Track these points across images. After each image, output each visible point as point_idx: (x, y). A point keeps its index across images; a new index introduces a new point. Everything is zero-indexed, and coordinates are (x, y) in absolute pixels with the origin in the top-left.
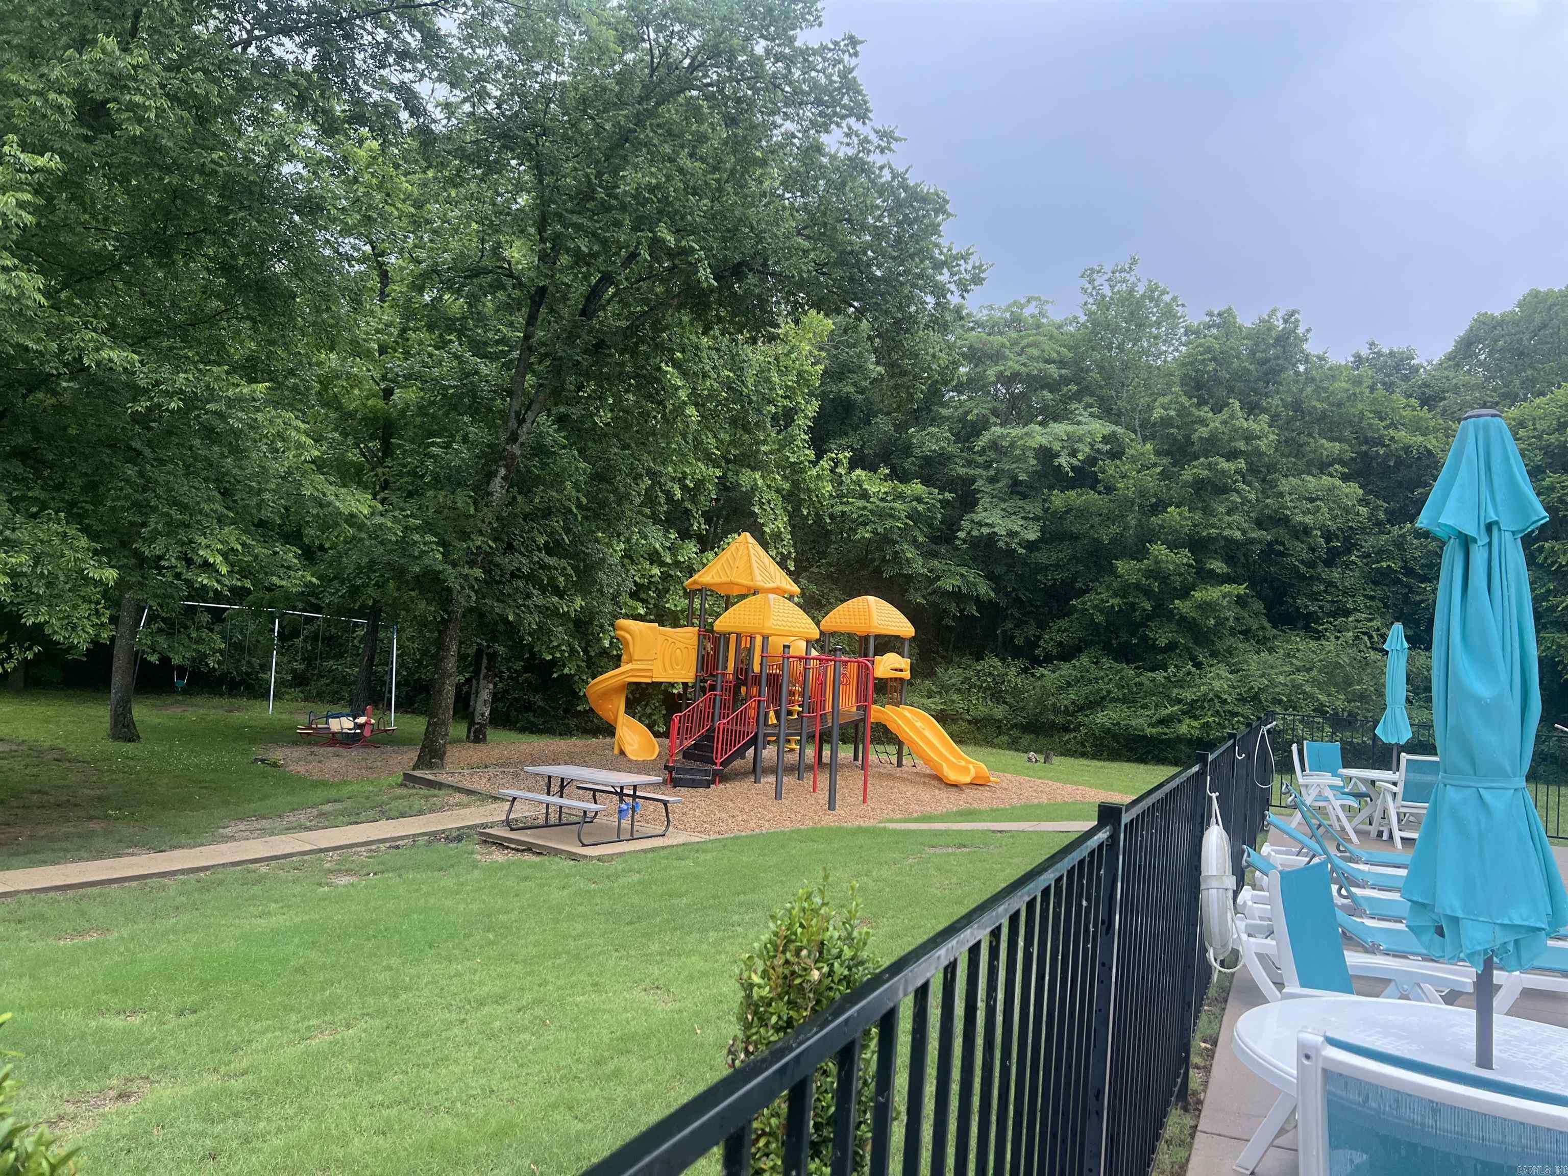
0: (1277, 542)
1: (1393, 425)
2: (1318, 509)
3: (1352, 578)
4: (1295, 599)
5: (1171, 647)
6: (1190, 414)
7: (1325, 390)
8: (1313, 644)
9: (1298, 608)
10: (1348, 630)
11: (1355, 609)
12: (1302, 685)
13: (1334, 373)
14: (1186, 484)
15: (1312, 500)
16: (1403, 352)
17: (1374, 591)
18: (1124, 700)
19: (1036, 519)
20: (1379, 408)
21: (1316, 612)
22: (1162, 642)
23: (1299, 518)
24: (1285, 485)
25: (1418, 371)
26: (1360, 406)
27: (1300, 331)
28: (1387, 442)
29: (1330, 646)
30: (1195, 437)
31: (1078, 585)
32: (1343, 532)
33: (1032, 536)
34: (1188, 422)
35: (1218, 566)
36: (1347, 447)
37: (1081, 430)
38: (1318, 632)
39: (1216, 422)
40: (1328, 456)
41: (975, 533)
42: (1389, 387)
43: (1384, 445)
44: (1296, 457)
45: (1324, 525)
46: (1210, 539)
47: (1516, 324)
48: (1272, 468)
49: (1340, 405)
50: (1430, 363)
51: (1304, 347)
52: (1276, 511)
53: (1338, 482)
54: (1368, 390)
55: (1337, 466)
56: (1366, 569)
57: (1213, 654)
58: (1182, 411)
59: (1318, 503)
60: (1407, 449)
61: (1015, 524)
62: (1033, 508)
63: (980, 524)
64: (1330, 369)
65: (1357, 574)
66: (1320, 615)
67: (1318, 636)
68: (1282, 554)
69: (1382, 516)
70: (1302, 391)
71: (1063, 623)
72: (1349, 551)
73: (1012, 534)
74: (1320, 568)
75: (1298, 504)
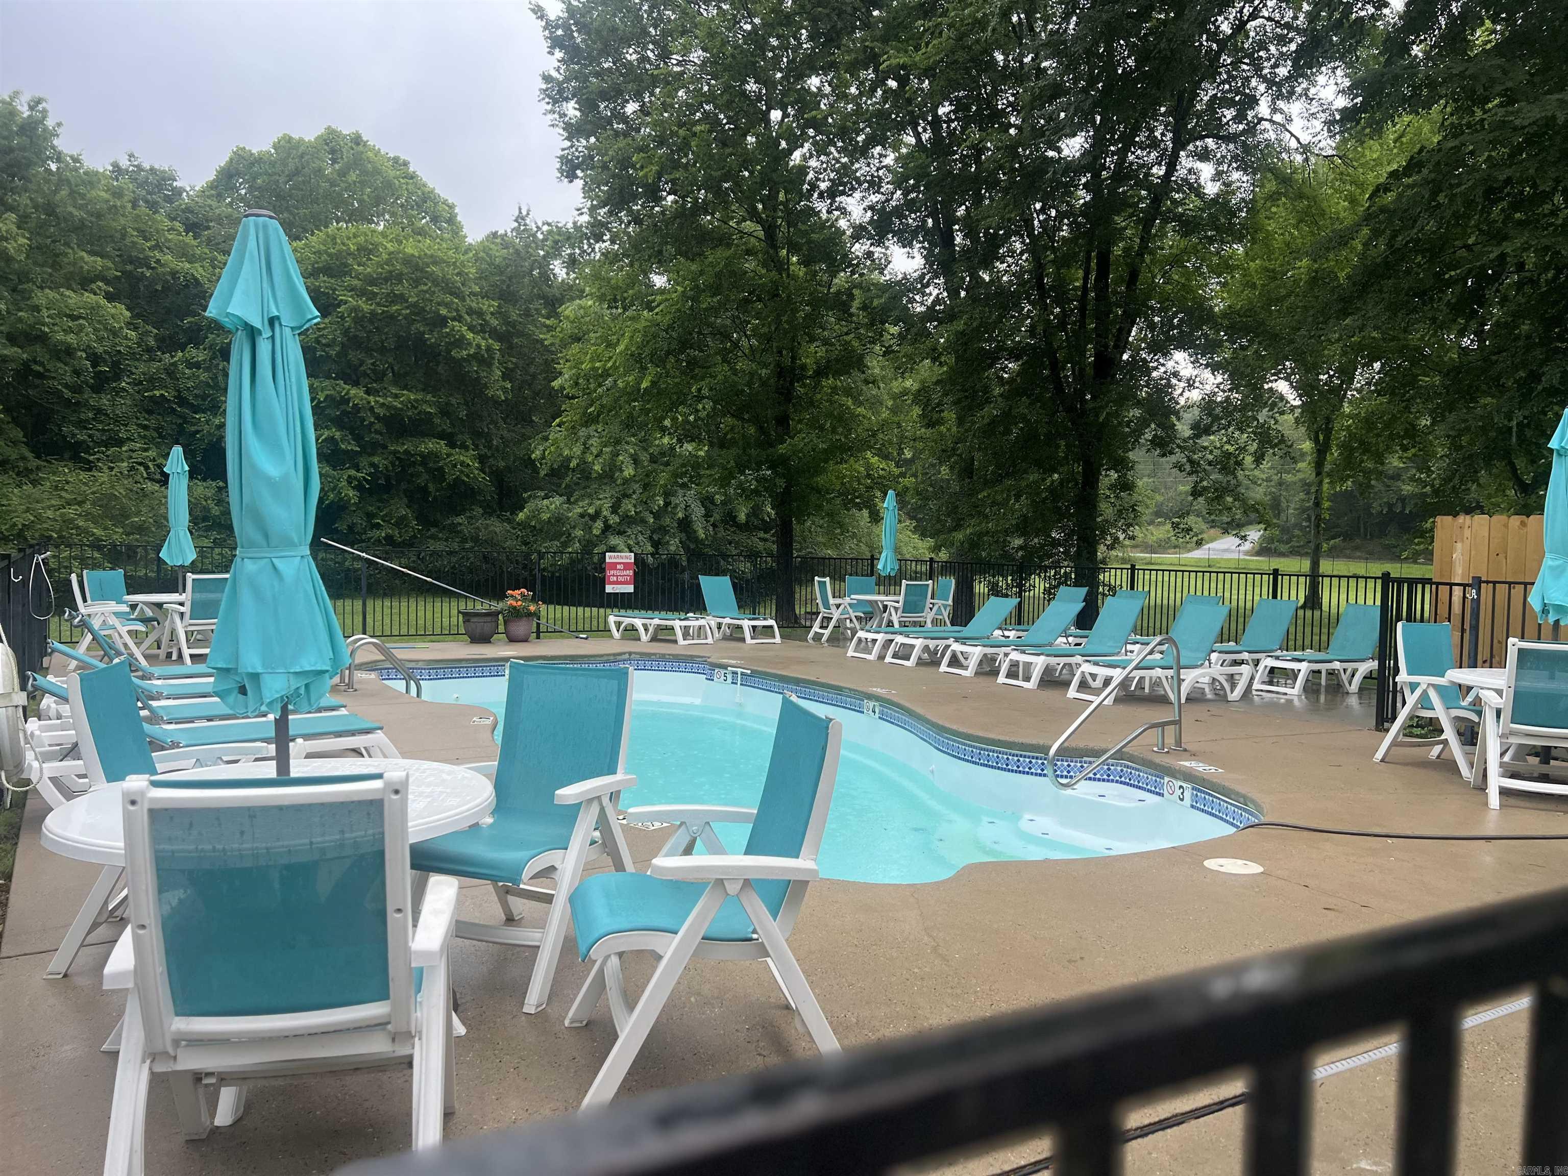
0: (35, 362)
1: (157, 247)
2: (81, 328)
3: (124, 406)
4: (59, 426)
7: (83, 196)
8: (83, 475)
9: (64, 437)
10: (123, 461)
11: (128, 439)
12: (73, 520)
13: (92, 179)
15: (73, 318)
16: (164, 172)
17: (149, 420)
20: (143, 227)
21: (84, 441)
24: (42, 297)
25: (180, 195)
26: (122, 221)
27: (50, 123)
28: (153, 265)
29: (103, 477)
32: (111, 357)
36: (110, 265)
38: (90, 462)
40: (88, 271)
42: (153, 206)
43: (149, 267)
44: (52, 267)
45: (89, 346)
47: (273, 164)
48: (24, 277)
49: (99, 216)
50: (192, 189)
51: (56, 142)
52: (32, 327)
53: (103, 302)
54: (130, 205)
55: (100, 284)
56: (138, 397)
59: (81, 321)
60: (174, 274)
64: (86, 173)
65: (129, 402)
66: (91, 444)
67: (90, 467)
68: (40, 376)
69: (152, 342)
70: (55, 192)
72: (117, 378)
74: (87, 394)
75: (58, 320)
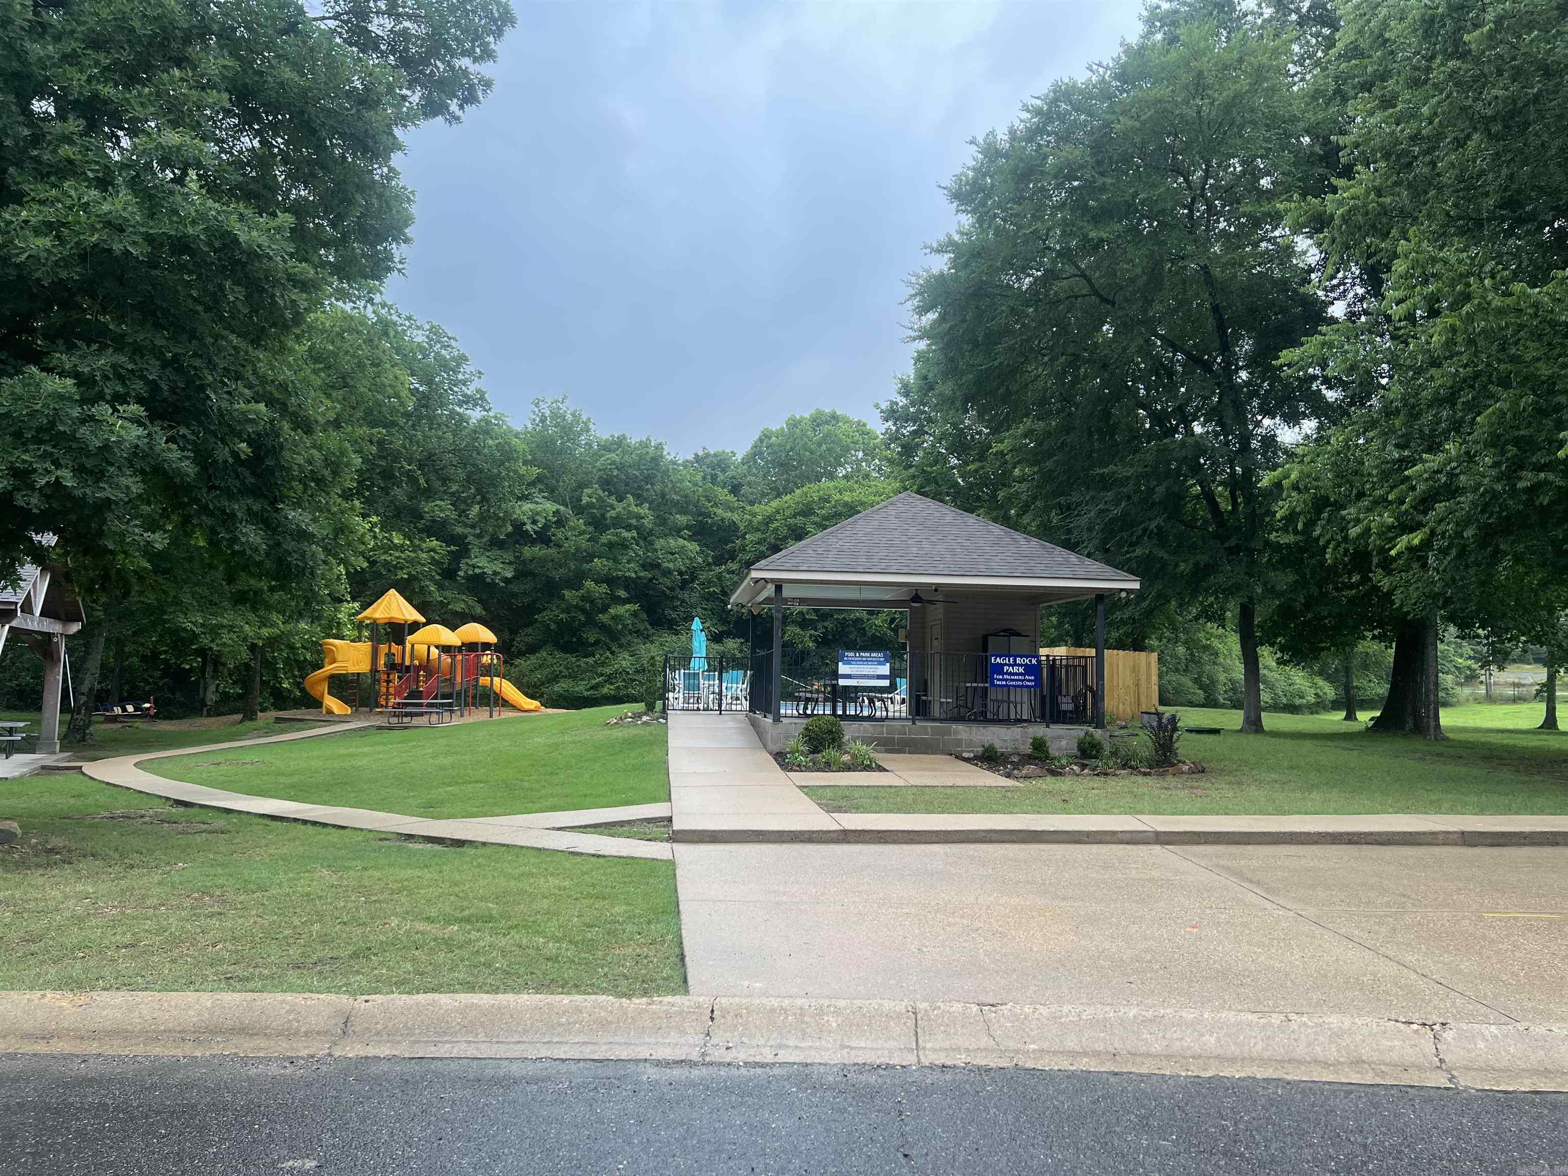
0: (654, 578)
1: (715, 505)
2: (676, 559)
3: (694, 598)
4: (664, 611)
5: (597, 642)
6: (604, 501)
8: (674, 638)
9: (666, 616)
14: (604, 545)
15: (673, 554)
17: (707, 605)
18: (570, 676)
19: (510, 563)
20: (708, 494)
21: (675, 619)
22: (592, 640)
23: (666, 565)
25: (730, 466)
26: (698, 493)
28: (713, 516)
30: (608, 515)
31: (538, 606)
32: (689, 571)
33: (509, 575)
34: (603, 506)
35: (622, 594)
36: (691, 519)
37: (539, 508)
38: (677, 630)
39: (619, 507)
40: (680, 525)
41: (470, 572)
42: (714, 477)
43: (711, 518)
44: (663, 527)
45: (679, 567)
46: (618, 578)
47: (784, 437)
48: (651, 534)
50: (737, 460)
52: (653, 560)
53: (686, 542)
55: (686, 531)
56: (702, 592)
57: (620, 646)
58: (600, 499)
59: (676, 555)
61: (498, 567)
62: (508, 556)
63: (474, 567)
65: (697, 595)
66: (677, 620)
67: (677, 633)
68: (656, 584)
69: (711, 560)
71: (529, 630)
73: (495, 573)
74: (677, 592)
75: (665, 556)
